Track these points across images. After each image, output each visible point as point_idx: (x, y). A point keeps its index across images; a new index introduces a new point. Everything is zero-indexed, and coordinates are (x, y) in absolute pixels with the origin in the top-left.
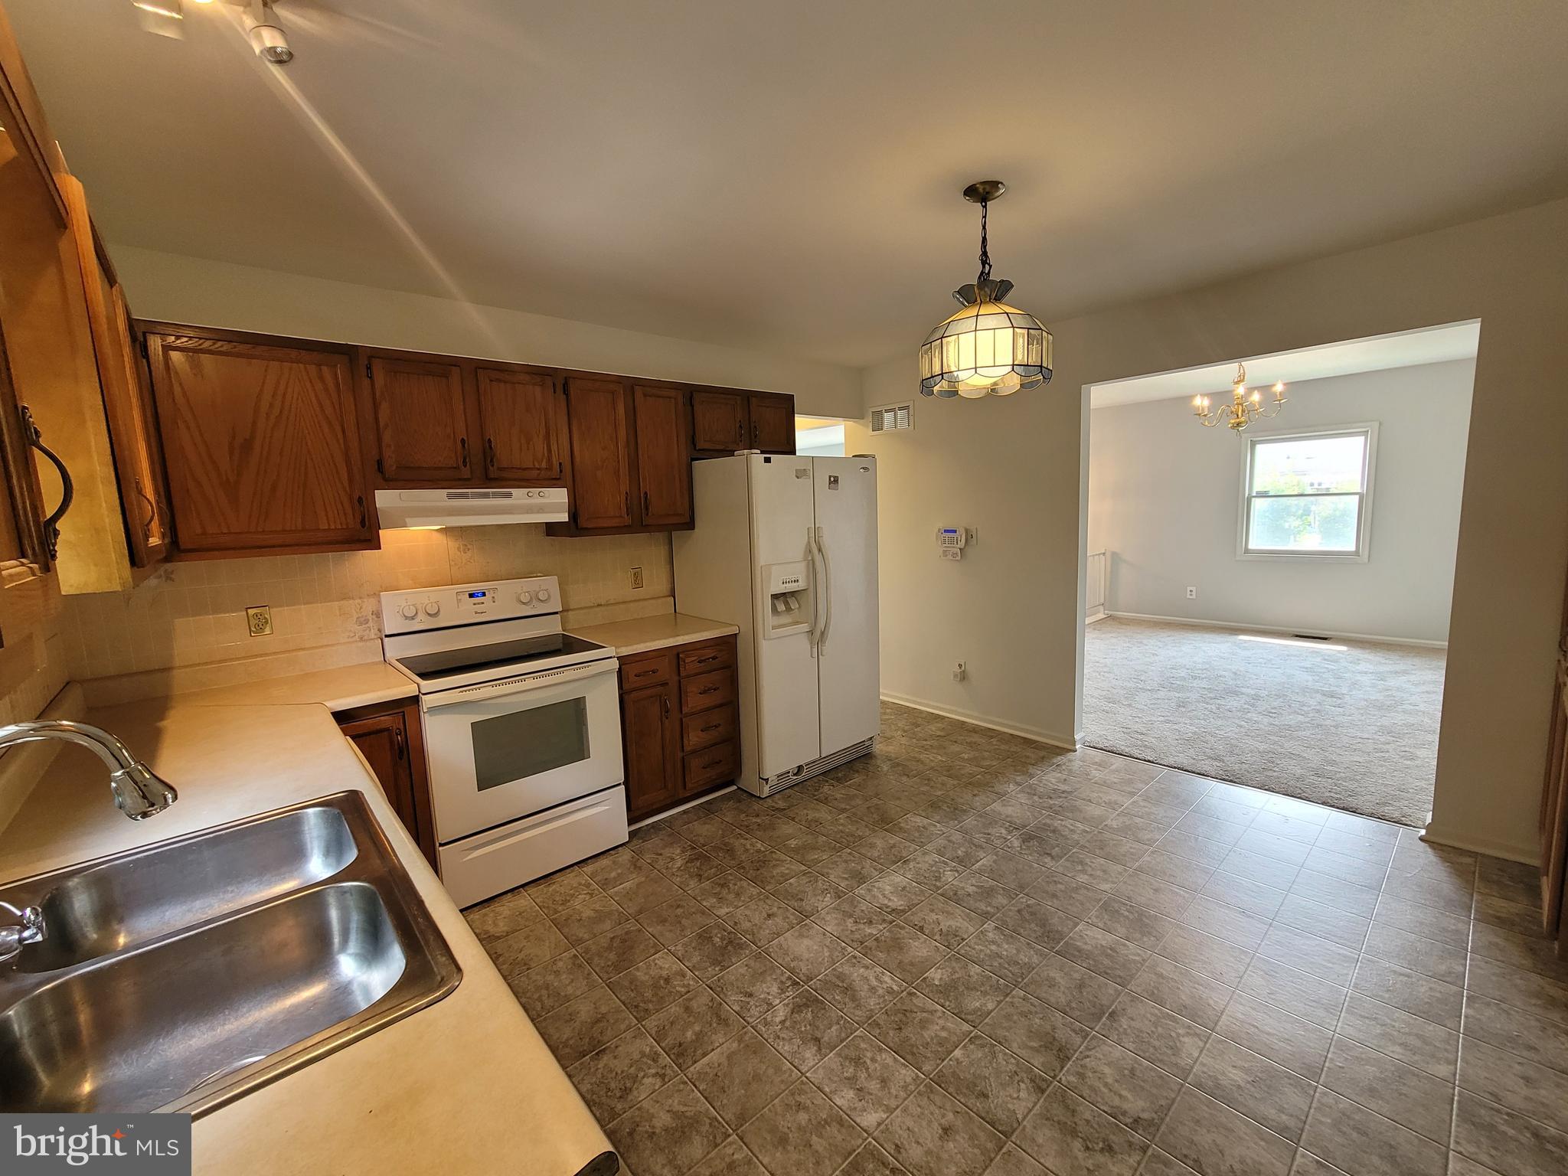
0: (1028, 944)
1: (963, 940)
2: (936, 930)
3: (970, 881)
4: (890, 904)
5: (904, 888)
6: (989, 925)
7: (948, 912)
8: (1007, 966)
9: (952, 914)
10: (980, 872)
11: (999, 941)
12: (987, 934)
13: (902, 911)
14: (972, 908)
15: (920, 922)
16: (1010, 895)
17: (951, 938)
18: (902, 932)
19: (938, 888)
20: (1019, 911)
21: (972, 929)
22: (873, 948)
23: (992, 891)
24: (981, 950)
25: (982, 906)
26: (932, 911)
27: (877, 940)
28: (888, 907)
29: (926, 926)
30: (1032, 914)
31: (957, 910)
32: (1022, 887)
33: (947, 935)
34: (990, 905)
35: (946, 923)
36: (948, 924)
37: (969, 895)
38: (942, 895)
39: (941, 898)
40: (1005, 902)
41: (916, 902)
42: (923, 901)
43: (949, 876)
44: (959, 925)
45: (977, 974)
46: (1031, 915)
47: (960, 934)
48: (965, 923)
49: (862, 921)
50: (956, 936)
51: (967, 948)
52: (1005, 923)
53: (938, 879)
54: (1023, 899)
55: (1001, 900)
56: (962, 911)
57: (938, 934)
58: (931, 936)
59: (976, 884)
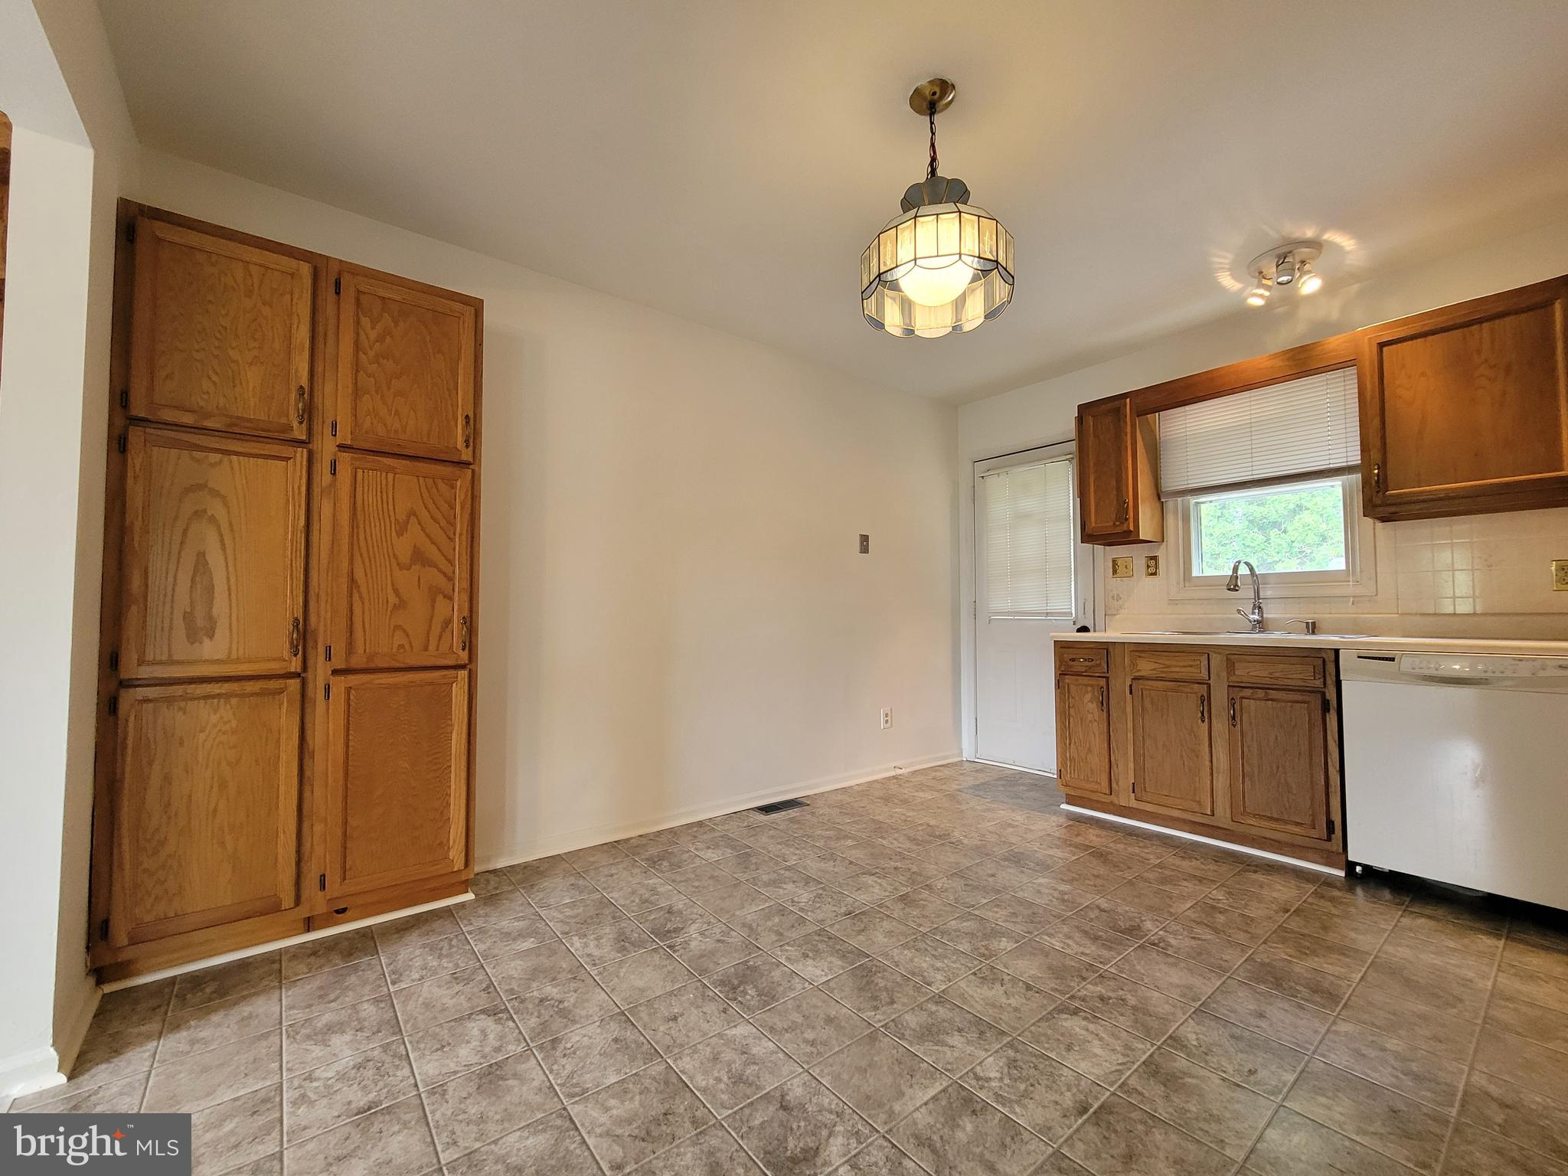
0: (897, 966)
1: (974, 974)
2: (1009, 985)
3: (956, 1054)
4: (1084, 1023)
5: (1069, 1048)
6: (937, 988)
7: (994, 1006)
8: (929, 948)
9: (987, 1004)
10: (934, 1072)
11: (931, 970)
12: (943, 978)
13: (1061, 1012)
14: (958, 1010)
15: (1032, 996)
16: (896, 1026)
17: (990, 977)
18: (1053, 985)
19: (1010, 1045)
20: (893, 1002)
21: (963, 984)
22: (1084, 970)
23: (923, 1034)
24: (955, 962)
25: (942, 1012)
26: (1016, 1009)
27: (1084, 979)
28: (1085, 1018)
29: (1023, 991)
30: (875, 998)
31: (979, 1008)
32: (872, 1038)
33: (994, 980)
34: (931, 1013)
35: (996, 992)
36: (993, 992)
37: (960, 1030)
38: (1003, 1033)
39: (1004, 1027)
40: (907, 1017)
41: (1043, 1024)
42: (1034, 1024)
43: (992, 1067)
44: (979, 990)
45: (961, 943)
46: (877, 996)
47: (978, 980)
48: (971, 992)
49: (1115, 1001)
50: (982, 978)
51: (969, 965)
52: (917, 989)
53: (1012, 1064)
54: (878, 1019)
55: (912, 1020)
56: (972, 1006)
57: (1005, 982)
58: (1014, 980)
59: (946, 1049)
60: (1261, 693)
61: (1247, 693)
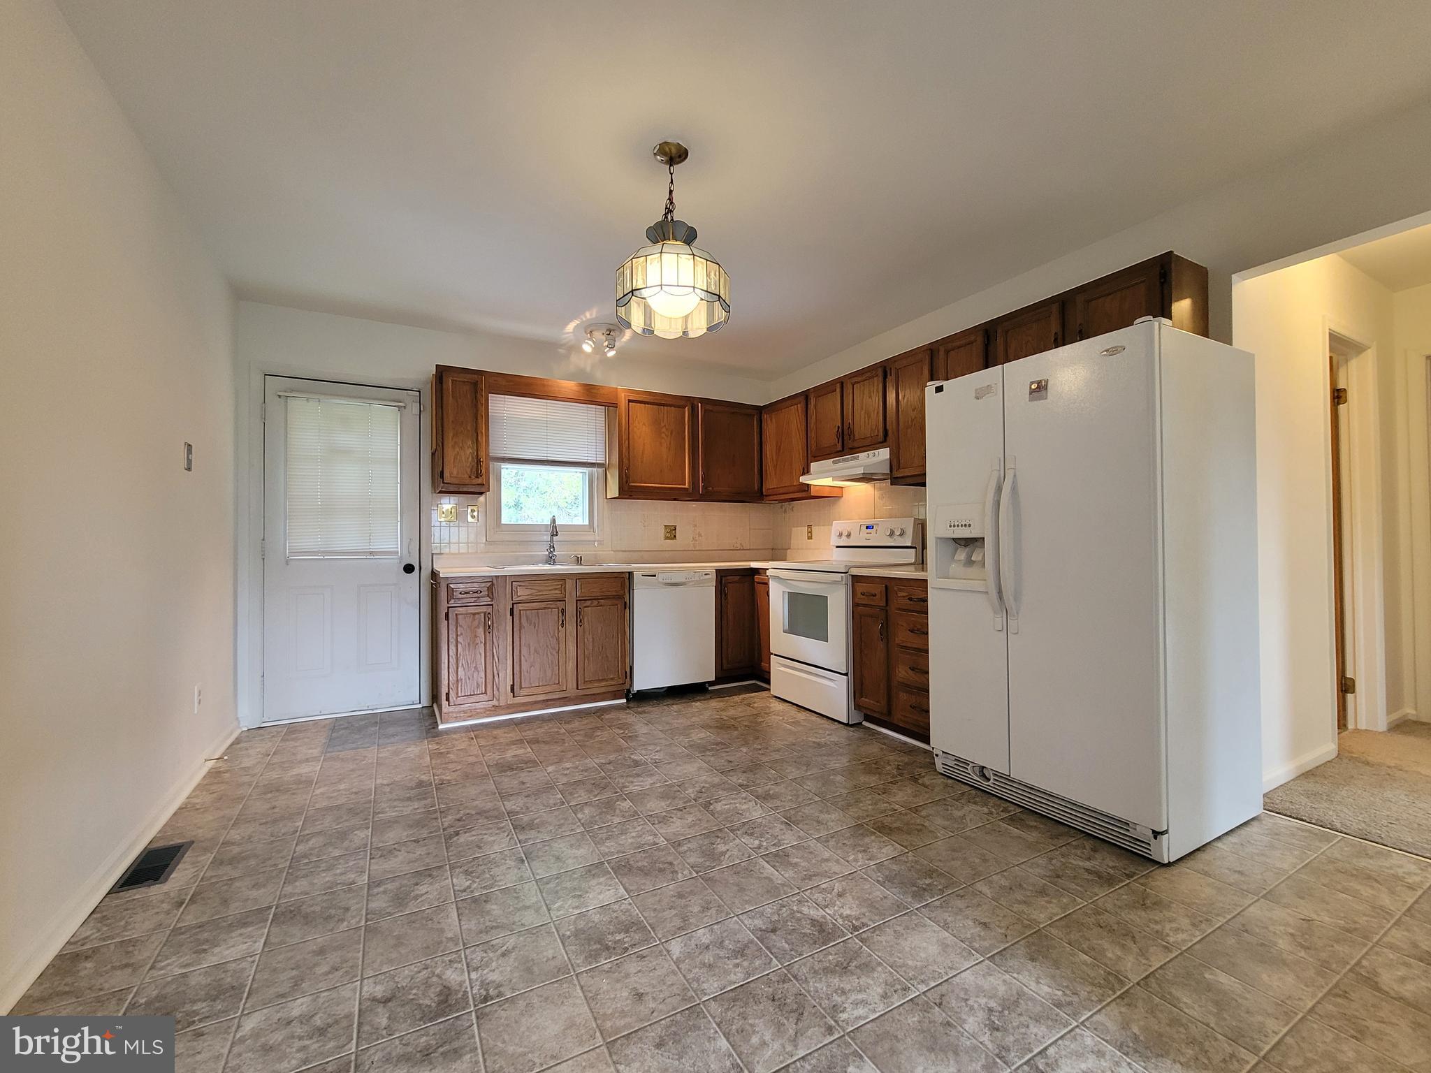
60: (595, 603)
61: (588, 603)
